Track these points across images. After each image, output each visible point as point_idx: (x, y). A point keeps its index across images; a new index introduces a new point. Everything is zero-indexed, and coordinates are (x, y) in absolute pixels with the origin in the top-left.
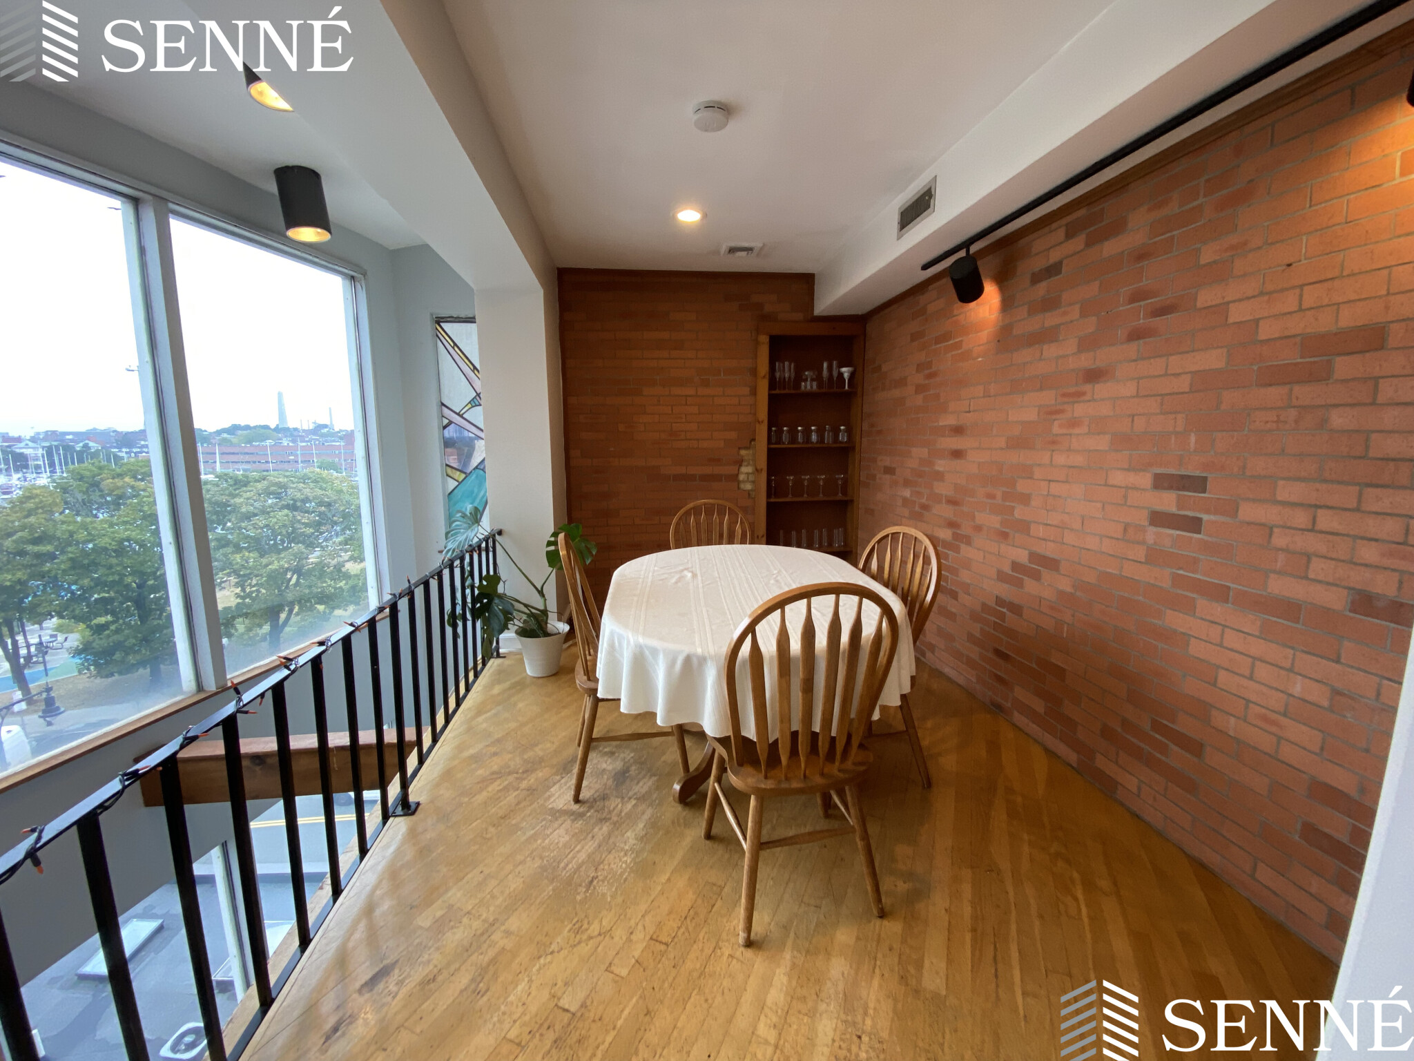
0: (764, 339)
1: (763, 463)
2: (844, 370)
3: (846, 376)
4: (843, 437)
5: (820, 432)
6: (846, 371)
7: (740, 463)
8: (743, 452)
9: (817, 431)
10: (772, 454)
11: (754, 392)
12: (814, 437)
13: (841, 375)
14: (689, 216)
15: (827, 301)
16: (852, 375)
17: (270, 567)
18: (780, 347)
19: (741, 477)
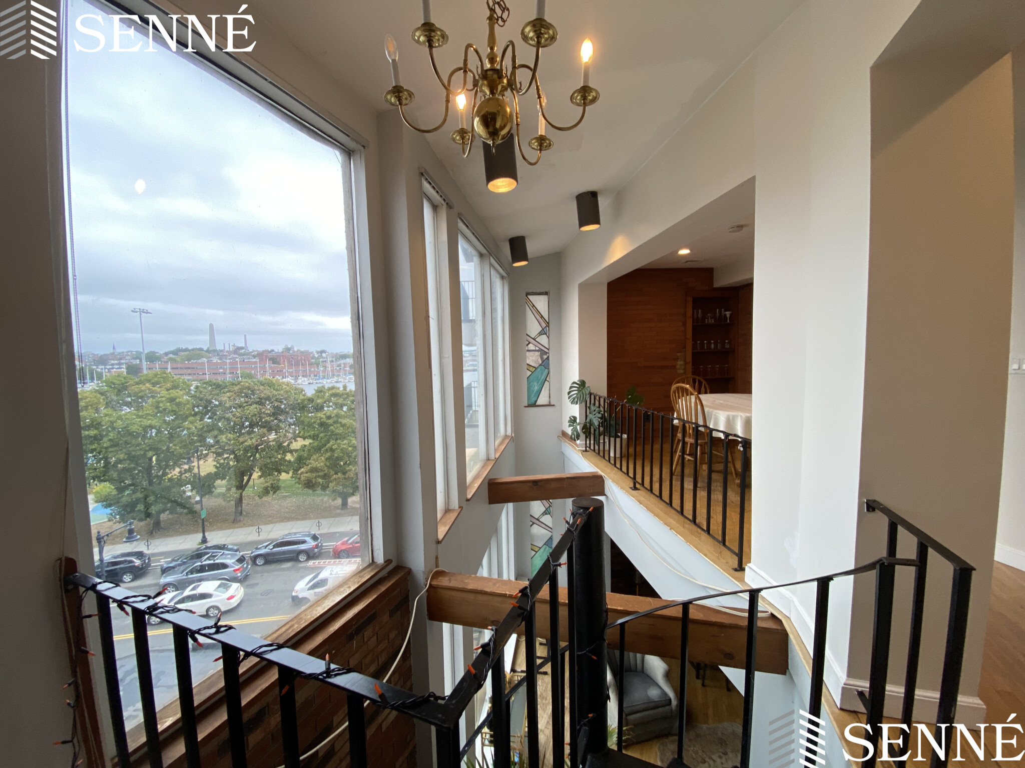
0: (690, 299)
1: (689, 359)
2: (727, 313)
3: (728, 316)
4: (727, 346)
5: (716, 344)
6: (728, 314)
7: (676, 359)
8: (679, 354)
9: (714, 343)
10: (694, 354)
11: (684, 324)
12: (713, 346)
13: (725, 315)
14: (684, 252)
15: (721, 282)
16: (731, 315)
17: (246, 443)
18: (698, 302)
19: (678, 367)
